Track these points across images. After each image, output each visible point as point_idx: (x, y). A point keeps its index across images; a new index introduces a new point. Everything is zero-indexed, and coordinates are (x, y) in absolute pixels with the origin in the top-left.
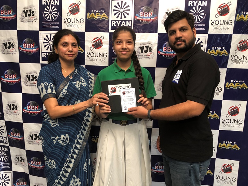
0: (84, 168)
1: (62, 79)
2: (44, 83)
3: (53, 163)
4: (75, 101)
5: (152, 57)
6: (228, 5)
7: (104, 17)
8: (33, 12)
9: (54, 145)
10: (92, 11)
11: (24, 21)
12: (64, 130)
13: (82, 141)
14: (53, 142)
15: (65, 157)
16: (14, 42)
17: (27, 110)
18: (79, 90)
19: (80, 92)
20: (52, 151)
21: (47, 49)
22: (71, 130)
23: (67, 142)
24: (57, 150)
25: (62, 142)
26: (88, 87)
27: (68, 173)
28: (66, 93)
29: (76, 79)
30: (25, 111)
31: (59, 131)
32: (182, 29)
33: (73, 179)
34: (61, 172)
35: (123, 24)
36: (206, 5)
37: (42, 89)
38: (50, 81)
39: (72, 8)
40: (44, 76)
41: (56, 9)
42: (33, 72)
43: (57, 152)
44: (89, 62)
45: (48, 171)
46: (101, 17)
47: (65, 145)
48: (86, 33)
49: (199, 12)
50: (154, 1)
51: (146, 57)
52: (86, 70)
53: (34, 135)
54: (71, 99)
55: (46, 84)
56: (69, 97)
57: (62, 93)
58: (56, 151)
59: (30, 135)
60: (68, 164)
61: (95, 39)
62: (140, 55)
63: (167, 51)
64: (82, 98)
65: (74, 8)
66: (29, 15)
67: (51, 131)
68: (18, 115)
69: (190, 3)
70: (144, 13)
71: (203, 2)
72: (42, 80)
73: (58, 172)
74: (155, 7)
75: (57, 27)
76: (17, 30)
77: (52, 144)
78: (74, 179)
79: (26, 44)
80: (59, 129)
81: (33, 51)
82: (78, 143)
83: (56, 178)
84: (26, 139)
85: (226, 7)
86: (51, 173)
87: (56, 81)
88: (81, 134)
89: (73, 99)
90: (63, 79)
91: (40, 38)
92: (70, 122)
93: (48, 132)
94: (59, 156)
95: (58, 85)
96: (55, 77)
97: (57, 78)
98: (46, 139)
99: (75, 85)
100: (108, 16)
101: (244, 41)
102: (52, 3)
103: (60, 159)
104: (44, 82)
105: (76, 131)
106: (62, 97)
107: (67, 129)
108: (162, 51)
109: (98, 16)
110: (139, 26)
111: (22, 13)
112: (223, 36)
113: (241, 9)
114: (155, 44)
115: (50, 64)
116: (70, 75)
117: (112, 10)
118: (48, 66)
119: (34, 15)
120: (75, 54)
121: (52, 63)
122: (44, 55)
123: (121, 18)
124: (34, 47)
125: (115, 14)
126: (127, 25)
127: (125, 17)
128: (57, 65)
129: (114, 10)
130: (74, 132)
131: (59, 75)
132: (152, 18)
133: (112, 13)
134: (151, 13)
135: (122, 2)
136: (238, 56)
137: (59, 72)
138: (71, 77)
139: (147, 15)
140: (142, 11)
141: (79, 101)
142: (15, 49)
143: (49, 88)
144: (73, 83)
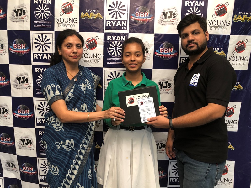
0: (88, 176)
1: (67, 82)
2: (50, 85)
3: (56, 169)
4: (81, 104)
5: (148, 58)
6: (225, 6)
7: (98, 17)
8: (24, 12)
9: (57, 150)
10: (86, 10)
11: (15, 20)
12: (69, 135)
13: (87, 146)
14: (57, 147)
15: (69, 164)
16: (4, 42)
18: (85, 93)
19: (86, 95)
20: (56, 157)
21: (39, 50)
22: (77, 135)
23: (72, 147)
24: (61, 155)
25: (67, 148)
26: (93, 89)
28: (72, 96)
29: (81, 82)
30: (16, 115)
31: (64, 136)
32: (194, 33)
33: (76, 187)
34: (65, 179)
36: (203, 5)
37: (49, 91)
38: (57, 82)
39: (65, 7)
40: (50, 78)
41: (48, 8)
42: (24, 74)
45: (52, 178)
46: (96, 17)
47: (69, 150)
49: (196, 12)
50: (150, 1)
52: (90, 72)
53: (25, 140)
54: (77, 102)
55: (53, 86)
56: (75, 100)
57: (68, 97)
58: (60, 157)
59: (21, 140)
60: (72, 170)
61: (90, 40)
63: (164, 52)
64: (88, 101)
65: (67, 7)
66: (20, 15)
67: (55, 135)
68: (8, 119)
69: (187, 3)
70: (140, 13)
71: (200, 2)
73: (61, 179)
74: (151, 7)
76: (7, 30)
77: (55, 149)
78: (78, 186)
79: (17, 45)
80: (64, 133)
81: (24, 52)
82: (83, 148)
83: (59, 185)
84: (17, 144)
85: (223, 8)
86: (54, 180)
87: (61, 84)
88: (86, 139)
90: (68, 81)
92: (76, 126)
94: (63, 162)
95: (64, 88)
96: (61, 79)
97: (62, 81)
98: (50, 144)
99: (81, 88)
100: (103, 16)
101: (242, 42)
102: (44, 2)
103: (64, 165)
105: (82, 136)
106: (69, 100)
107: (73, 133)
108: (159, 52)
109: (92, 15)
110: (135, 26)
111: (12, 13)
112: (220, 37)
113: (239, 10)
114: (151, 45)
115: (54, 66)
116: (75, 77)
117: (107, 10)
118: (53, 68)
119: (25, 14)
120: (79, 56)
121: (56, 65)
122: (36, 56)
123: (116, 18)
124: (25, 48)
125: (110, 14)
126: (122, 25)
127: (120, 17)
128: (61, 67)
129: (109, 10)
130: (79, 136)
131: (65, 77)
132: (148, 18)
133: (107, 13)
134: (147, 13)
135: (117, 2)
136: (236, 57)
137: (64, 74)
138: (76, 80)
139: (143, 15)
140: (138, 11)
141: (85, 104)
142: (4, 50)
143: (57, 90)
144: (79, 85)
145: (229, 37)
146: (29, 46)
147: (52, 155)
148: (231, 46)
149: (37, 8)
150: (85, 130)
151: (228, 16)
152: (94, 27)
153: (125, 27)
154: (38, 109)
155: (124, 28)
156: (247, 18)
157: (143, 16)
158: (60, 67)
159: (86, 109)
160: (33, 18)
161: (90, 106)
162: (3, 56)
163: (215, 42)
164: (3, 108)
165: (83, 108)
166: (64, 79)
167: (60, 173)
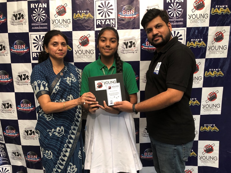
0: (79, 156)
2: (37, 81)
4: (68, 95)
5: (136, 51)
6: (203, 0)
7: (89, 17)
8: (22, 15)
9: (50, 137)
10: (78, 12)
11: (14, 23)
12: (59, 123)
13: (76, 131)
14: (49, 135)
15: (61, 148)
16: (6, 44)
17: (21, 108)
18: (70, 85)
19: (71, 87)
20: (49, 143)
21: (37, 49)
22: (66, 122)
23: (62, 133)
24: (53, 141)
25: (58, 134)
26: (78, 82)
27: (65, 161)
28: (58, 88)
29: (66, 76)
30: (19, 108)
31: (54, 124)
32: (158, 26)
33: (69, 166)
34: (59, 161)
35: (108, 22)
36: (183, 1)
37: (35, 87)
38: (43, 79)
39: (59, 9)
40: (37, 75)
41: (44, 12)
42: (25, 72)
43: (53, 143)
44: (77, 59)
45: (46, 161)
46: (87, 17)
48: (73, 32)
49: (177, 8)
51: (130, 51)
52: (75, 67)
54: (64, 94)
55: (39, 82)
56: (62, 92)
57: (55, 89)
58: (52, 143)
59: (26, 131)
60: (64, 153)
61: (82, 38)
62: (125, 50)
64: (73, 93)
65: (61, 10)
66: (19, 18)
67: (47, 124)
68: (12, 113)
70: (126, 11)
72: (35, 78)
73: (55, 161)
74: (136, 5)
75: (46, 28)
76: (7, 33)
78: (71, 166)
79: (17, 46)
80: (54, 122)
81: (24, 52)
83: (54, 167)
84: (22, 135)
85: (201, 2)
86: (49, 163)
87: (48, 79)
88: (75, 126)
89: (65, 94)
90: (55, 76)
91: (30, 39)
92: (64, 115)
93: (44, 126)
94: (55, 147)
95: (51, 82)
96: (48, 74)
97: (49, 76)
98: (42, 132)
99: (66, 81)
100: (93, 16)
101: (220, 32)
102: (40, 6)
103: (56, 149)
106: (56, 92)
107: (62, 121)
108: (145, 45)
109: (83, 16)
110: (122, 23)
111: (12, 17)
112: (200, 29)
113: (215, 4)
114: (138, 39)
115: (42, 63)
116: (61, 72)
117: (97, 10)
119: (23, 18)
120: (64, 53)
122: (35, 55)
123: (105, 17)
124: (25, 48)
127: (109, 16)
128: (48, 63)
129: (99, 10)
130: (68, 123)
131: (51, 72)
132: (134, 15)
133: (96, 13)
134: (132, 11)
135: (105, 2)
136: (215, 47)
137: (50, 70)
138: (62, 74)
140: (124, 9)
141: (71, 95)
142: (6, 51)
143: (42, 86)
144: (64, 79)
145: (207, 28)
146: (28, 46)
147: (45, 142)
148: (210, 37)
149: (34, 12)
150: (73, 118)
151: (206, 9)
152: (85, 26)
153: (114, 24)
155: (112, 25)
156: (224, 10)
157: (129, 14)
159: (72, 99)
160: (31, 21)
162: (6, 56)
163: (196, 33)
164: (7, 104)
165: (69, 99)
166: (51, 74)
167: (54, 157)
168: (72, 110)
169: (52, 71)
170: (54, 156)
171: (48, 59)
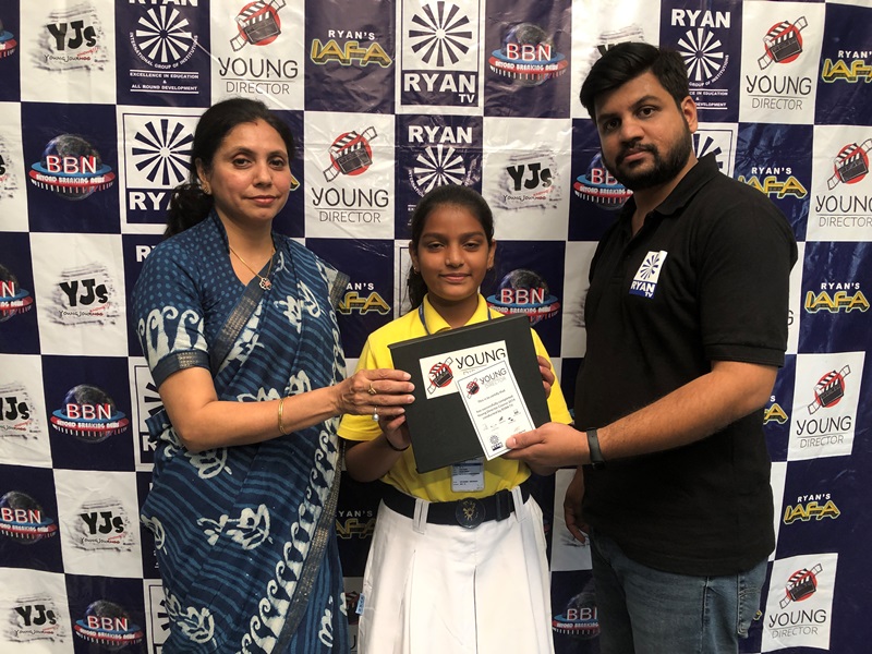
0: (321, 633)
1: (234, 292)
2: (161, 311)
3: (206, 620)
4: (290, 373)
5: (553, 203)
6: (796, 28)
7: (375, 59)
8: (90, 32)
9: (209, 549)
10: (332, 33)
11: (52, 63)
12: (249, 491)
13: (314, 525)
14: (205, 538)
15: (254, 596)
18: (299, 331)
19: (304, 338)
20: (202, 573)
21: (151, 177)
22: (279, 488)
23: (262, 535)
24: (223, 568)
25: (245, 537)
26: (328, 317)
28: (255, 343)
29: (283, 291)
30: (60, 422)
31: (232, 495)
32: (643, 109)
35: (448, 85)
37: (155, 333)
38: (188, 299)
39: (250, 18)
40: (163, 284)
41: (184, 22)
42: (92, 269)
43: (223, 577)
44: (319, 224)
46: (366, 59)
47: (253, 546)
48: (307, 114)
49: (706, 48)
51: (530, 202)
52: (312, 255)
53: (99, 515)
54: (274, 365)
55: (170, 312)
56: (267, 358)
57: (241, 345)
58: (217, 574)
60: (264, 619)
61: (345, 139)
62: (510, 198)
63: (604, 182)
64: (312, 362)
65: (257, 20)
67: (200, 493)
68: (31, 440)
70: (520, 45)
72: (156, 297)
75: (191, 90)
77: (199, 545)
79: (61, 158)
80: (231, 484)
81: (90, 185)
82: (302, 535)
84: (66, 530)
87: (211, 301)
88: (311, 501)
89: (282, 366)
90: (237, 290)
92: (274, 455)
93: (183, 500)
94: (230, 593)
95: (224, 315)
96: (209, 283)
97: (214, 289)
98: (178, 528)
99: (285, 313)
100: (390, 55)
101: (854, 148)
103: (232, 603)
104: (162, 304)
105: (297, 491)
106: (243, 359)
107: (264, 483)
108: (587, 182)
109: (352, 51)
110: (505, 91)
114: (562, 157)
115: (185, 233)
116: (262, 273)
117: (406, 33)
118: (179, 240)
119: (92, 43)
120: (278, 197)
121: (190, 230)
122: (138, 202)
123: (440, 62)
124: (94, 171)
125: (416, 48)
126: (461, 90)
127: (454, 59)
128: (210, 236)
129: (413, 34)
130: (286, 493)
131: (224, 275)
132: (549, 63)
133: (404, 43)
134: (544, 47)
135: (441, 5)
136: (838, 200)
137: (221, 264)
138: (265, 284)
139: (531, 53)
140: (514, 40)
141: (302, 374)
142: (9, 179)
143: (181, 329)
144: (276, 303)
146: (109, 160)
147: (186, 570)
149: (143, 21)
150: (307, 470)
153: (471, 94)
154: (148, 399)
155: (465, 98)
156: (865, 68)
157: (530, 57)
158: (207, 236)
159: (306, 391)
160: (126, 58)
161: (322, 381)
164: (9, 400)
165: (295, 388)
166: (222, 280)
167: (220, 635)
168: (302, 437)
169: (225, 270)
170: (220, 630)
171: (210, 219)
